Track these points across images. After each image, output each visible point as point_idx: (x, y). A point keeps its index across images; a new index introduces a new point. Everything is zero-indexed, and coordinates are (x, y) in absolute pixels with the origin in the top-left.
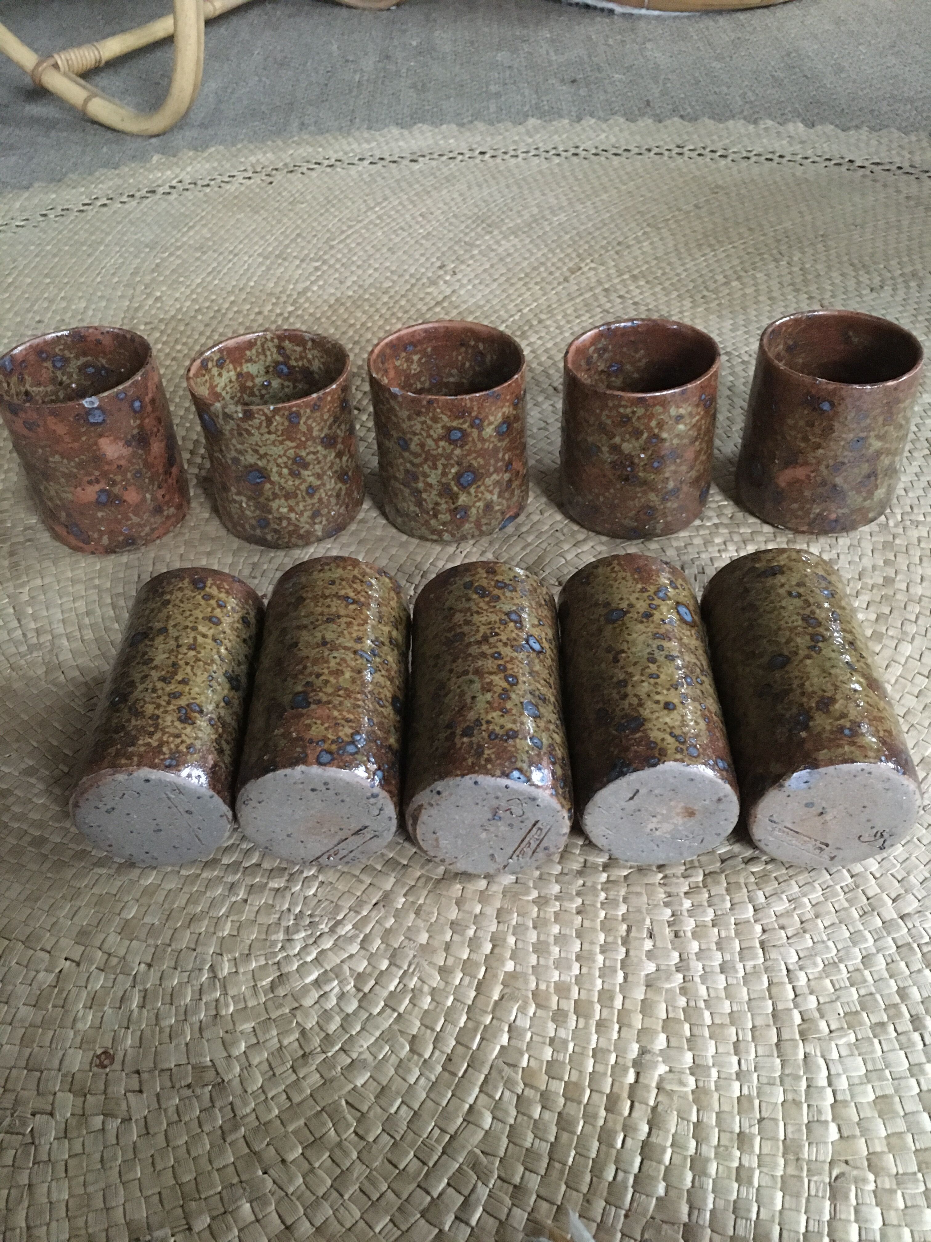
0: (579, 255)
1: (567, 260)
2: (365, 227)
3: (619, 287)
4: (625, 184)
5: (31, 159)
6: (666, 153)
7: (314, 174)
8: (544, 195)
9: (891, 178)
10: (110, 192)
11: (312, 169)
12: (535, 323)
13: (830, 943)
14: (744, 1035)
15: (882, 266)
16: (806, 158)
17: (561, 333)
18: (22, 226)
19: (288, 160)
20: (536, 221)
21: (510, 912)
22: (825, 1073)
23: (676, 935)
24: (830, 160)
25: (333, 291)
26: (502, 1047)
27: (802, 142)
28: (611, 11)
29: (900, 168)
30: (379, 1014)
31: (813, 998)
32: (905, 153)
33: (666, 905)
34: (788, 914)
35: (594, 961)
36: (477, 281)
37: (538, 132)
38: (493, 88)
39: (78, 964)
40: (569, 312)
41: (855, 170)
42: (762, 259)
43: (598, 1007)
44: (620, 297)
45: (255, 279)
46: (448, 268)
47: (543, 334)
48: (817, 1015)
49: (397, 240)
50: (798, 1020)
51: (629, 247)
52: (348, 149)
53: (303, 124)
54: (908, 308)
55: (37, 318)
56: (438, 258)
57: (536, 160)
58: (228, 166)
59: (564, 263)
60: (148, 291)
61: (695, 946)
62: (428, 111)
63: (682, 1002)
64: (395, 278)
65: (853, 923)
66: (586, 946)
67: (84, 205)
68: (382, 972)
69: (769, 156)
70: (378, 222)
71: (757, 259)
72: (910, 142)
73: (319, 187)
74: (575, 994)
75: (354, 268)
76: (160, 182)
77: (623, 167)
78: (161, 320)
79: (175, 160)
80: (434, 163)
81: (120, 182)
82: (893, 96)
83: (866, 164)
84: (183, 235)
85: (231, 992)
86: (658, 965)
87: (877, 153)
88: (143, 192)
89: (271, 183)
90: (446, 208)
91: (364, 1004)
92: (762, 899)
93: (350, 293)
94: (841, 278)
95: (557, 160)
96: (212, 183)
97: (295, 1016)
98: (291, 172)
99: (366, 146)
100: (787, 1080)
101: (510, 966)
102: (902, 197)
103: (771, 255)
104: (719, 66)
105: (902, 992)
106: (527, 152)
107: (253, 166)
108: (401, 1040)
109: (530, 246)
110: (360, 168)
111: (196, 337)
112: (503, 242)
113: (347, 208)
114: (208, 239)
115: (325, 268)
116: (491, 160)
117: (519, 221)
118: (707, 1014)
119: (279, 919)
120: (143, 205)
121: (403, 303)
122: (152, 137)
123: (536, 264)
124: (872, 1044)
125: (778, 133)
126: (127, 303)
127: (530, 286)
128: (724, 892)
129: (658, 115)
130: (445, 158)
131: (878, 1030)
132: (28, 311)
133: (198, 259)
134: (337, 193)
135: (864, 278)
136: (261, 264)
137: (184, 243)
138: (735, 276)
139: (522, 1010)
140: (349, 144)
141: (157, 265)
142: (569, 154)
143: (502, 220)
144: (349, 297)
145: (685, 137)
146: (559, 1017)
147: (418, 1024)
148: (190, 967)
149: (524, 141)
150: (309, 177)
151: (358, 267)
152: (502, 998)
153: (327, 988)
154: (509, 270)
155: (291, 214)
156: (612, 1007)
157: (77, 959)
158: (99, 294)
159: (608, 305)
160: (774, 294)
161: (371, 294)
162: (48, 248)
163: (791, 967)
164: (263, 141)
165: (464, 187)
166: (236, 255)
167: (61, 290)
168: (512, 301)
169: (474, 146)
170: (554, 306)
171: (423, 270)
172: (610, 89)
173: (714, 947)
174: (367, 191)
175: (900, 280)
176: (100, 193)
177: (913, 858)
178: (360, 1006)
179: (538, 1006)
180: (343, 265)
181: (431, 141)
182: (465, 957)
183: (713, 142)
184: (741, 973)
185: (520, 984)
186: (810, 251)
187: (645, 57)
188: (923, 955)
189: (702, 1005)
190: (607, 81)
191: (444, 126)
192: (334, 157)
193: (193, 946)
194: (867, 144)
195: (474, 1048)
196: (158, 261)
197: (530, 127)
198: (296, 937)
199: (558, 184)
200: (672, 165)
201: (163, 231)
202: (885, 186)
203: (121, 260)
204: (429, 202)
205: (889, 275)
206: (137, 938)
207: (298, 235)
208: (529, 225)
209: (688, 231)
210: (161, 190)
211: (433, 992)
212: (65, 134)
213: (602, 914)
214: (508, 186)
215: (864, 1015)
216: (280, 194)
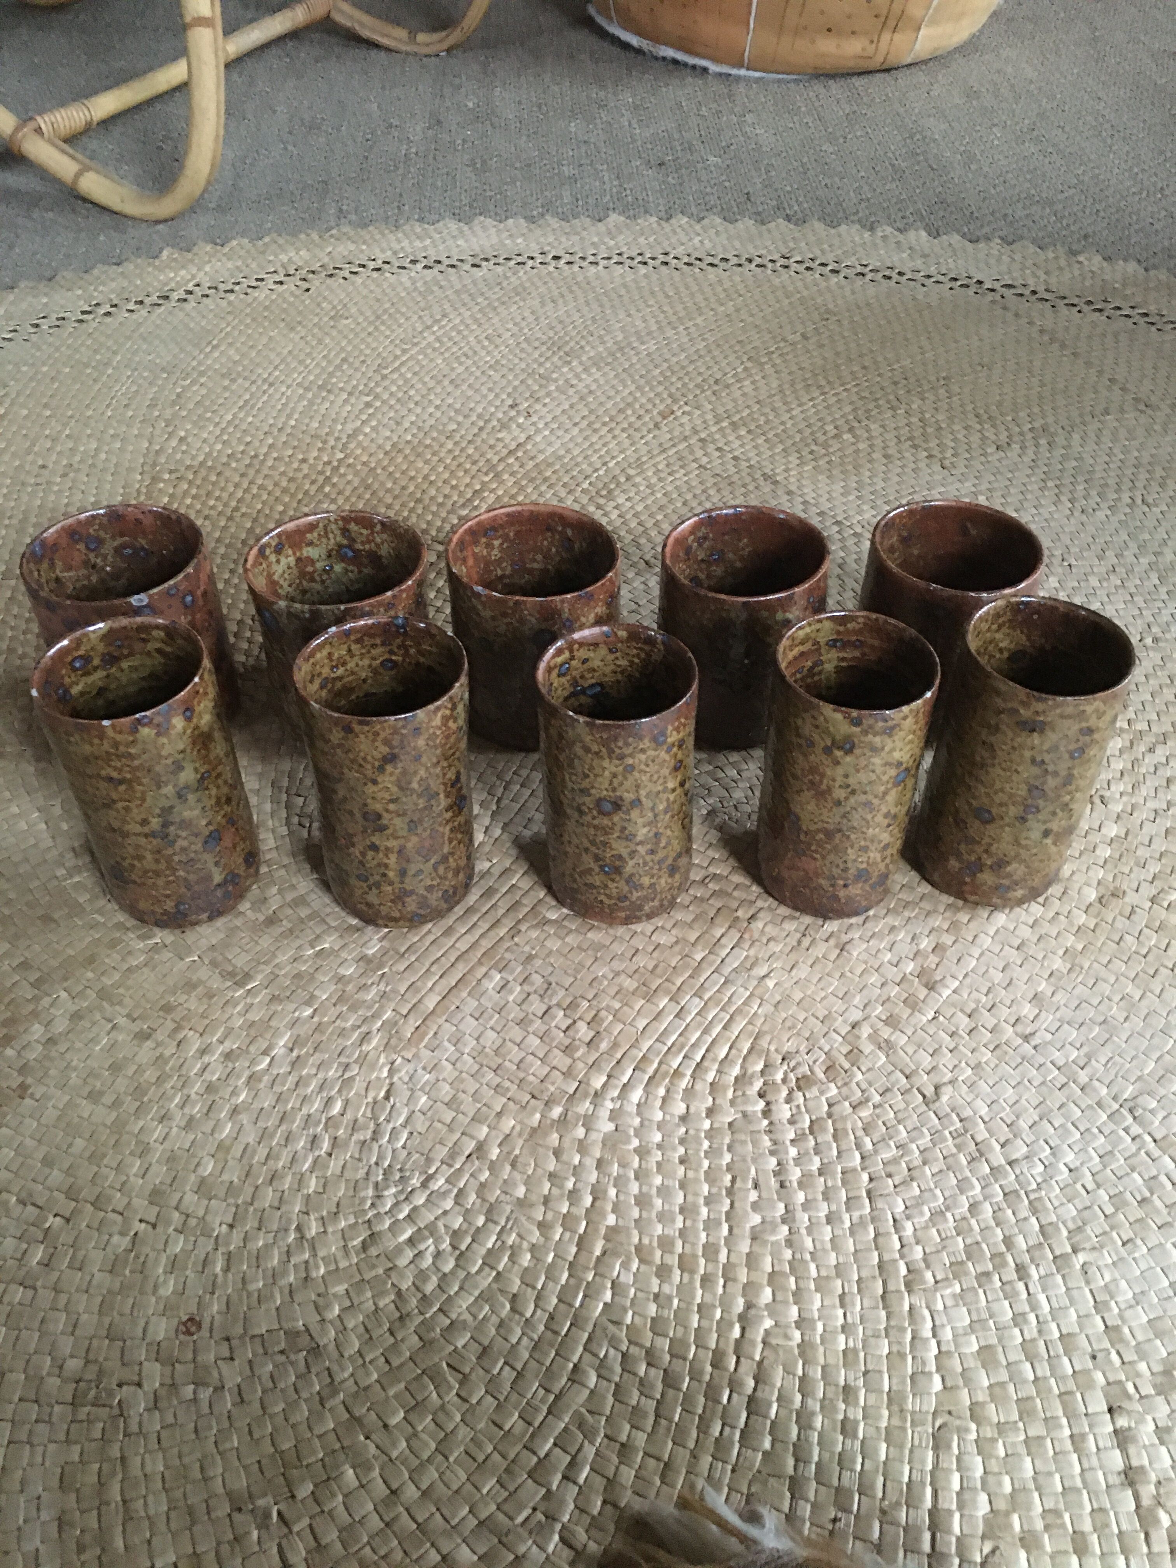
0: (671, 395)
1: (657, 402)
2: (422, 351)
3: (717, 436)
4: (722, 305)
5: (11, 247)
6: (770, 265)
7: (358, 280)
8: (629, 315)
9: (1023, 306)
10: (113, 296)
11: (356, 273)
12: (623, 480)
13: (938, 1192)
14: (850, 1287)
15: (1009, 418)
16: (929, 277)
17: (652, 494)
18: (10, 340)
19: (326, 260)
20: (621, 349)
21: (610, 1163)
22: (929, 1324)
23: (782, 1186)
24: (956, 280)
25: (388, 434)
26: (605, 1304)
27: (925, 256)
28: (705, 70)
29: (1034, 292)
30: (478, 1272)
31: (919, 1249)
32: (1041, 274)
33: (772, 1153)
34: (895, 1161)
35: (698, 1213)
36: (555, 426)
37: (621, 233)
38: (567, 171)
39: (154, 1226)
40: (660, 467)
41: (983, 295)
42: (877, 407)
43: (702, 1261)
44: (719, 449)
45: (296, 416)
46: (521, 408)
47: (632, 494)
48: (923, 1265)
49: (461, 369)
50: (903, 1271)
51: (728, 386)
52: (397, 247)
53: (341, 211)
54: (1037, 470)
55: (40, 462)
56: (509, 395)
57: (619, 269)
58: (254, 265)
59: (654, 405)
60: (170, 429)
61: (801, 1197)
62: (491, 198)
63: (788, 1254)
64: (460, 419)
65: (961, 1171)
66: (690, 1198)
67: (83, 313)
68: (478, 1229)
69: (887, 273)
70: (437, 345)
71: (871, 406)
72: (1046, 261)
73: (365, 297)
74: (679, 1249)
75: (412, 406)
76: (173, 285)
77: (720, 282)
78: (188, 468)
79: (189, 256)
80: (499, 269)
81: (125, 284)
82: (1030, 197)
83: (997, 286)
84: (207, 356)
85: (321, 1253)
86: (763, 1218)
87: (1010, 272)
88: (154, 299)
89: (308, 290)
90: (515, 330)
91: (461, 1263)
92: (869, 1146)
93: (409, 438)
94: (965, 432)
95: (643, 270)
96: (237, 288)
97: (389, 1277)
98: (331, 276)
99: (418, 244)
100: (892, 1332)
101: (611, 1220)
102: (1035, 329)
103: (888, 402)
104: (831, 150)
105: (1008, 1241)
106: (609, 258)
107: (284, 266)
108: (502, 1299)
109: (615, 382)
110: (413, 274)
111: (232, 489)
112: (584, 376)
113: (400, 326)
114: (235, 362)
115: (378, 404)
116: (567, 267)
117: (601, 349)
118: (813, 1267)
119: (367, 1174)
120: (154, 316)
121: (470, 451)
122: (158, 222)
123: (622, 405)
124: (977, 1294)
125: (898, 243)
126: (146, 445)
127: (617, 432)
128: (831, 1139)
129: (758, 214)
130: (513, 262)
131: (984, 1279)
132: (28, 452)
133: (225, 388)
134: (387, 305)
135: (990, 434)
136: (301, 397)
137: (209, 367)
138: (847, 427)
139: (625, 1265)
140: (399, 241)
141: (179, 395)
142: (657, 263)
143: (582, 347)
144: (408, 442)
145: (791, 245)
146: (663, 1272)
147: (518, 1282)
148: (275, 1227)
149: (604, 243)
150: (353, 284)
151: (416, 404)
152: (604, 1253)
153: (422, 1247)
154: (591, 412)
155: (334, 333)
156: (717, 1261)
157: (153, 1220)
158: (112, 432)
159: (705, 460)
160: (890, 451)
161: (433, 439)
162: (45, 369)
163: (897, 1217)
164: (294, 234)
165: (536, 302)
166: (271, 385)
167: (65, 425)
168: (595, 451)
169: (546, 249)
170: (644, 459)
171: (493, 409)
172: (703, 175)
173: (820, 1197)
174: (422, 304)
175: (1029, 436)
176: (100, 298)
177: (1023, 1101)
178: (457, 1265)
179: (641, 1261)
180: (398, 400)
181: (495, 240)
182: (565, 1211)
183: (823, 252)
184: (848, 1224)
185: (622, 1238)
186: (930, 396)
187: (744, 134)
188: (1030, 1203)
189: (808, 1257)
190: (699, 166)
191: (511, 221)
192: (381, 258)
193: (276, 1204)
194: (999, 260)
195: (577, 1304)
196: (179, 390)
197: (611, 225)
198: (386, 1193)
199: (645, 302)
200: (776, 281)
201: (182, 350)
202: (1017, 315)
203: (134, 389)
204: (496, 320)
205: (1017, 429)
206: (215, 1197)
207: (344, 360)
208: (612, 354)
209: (794, 368)
210: (175, 296)
211: (533, 1248)
212: (50, 215)
213: (706, 1163)
214: (587, 303)
215: (970, 1264)
216: (319, 305)
